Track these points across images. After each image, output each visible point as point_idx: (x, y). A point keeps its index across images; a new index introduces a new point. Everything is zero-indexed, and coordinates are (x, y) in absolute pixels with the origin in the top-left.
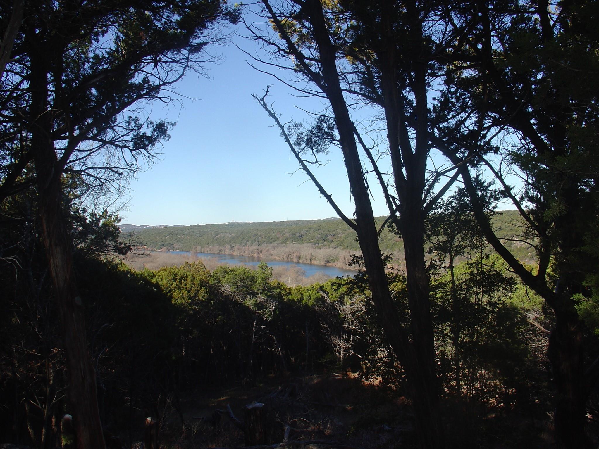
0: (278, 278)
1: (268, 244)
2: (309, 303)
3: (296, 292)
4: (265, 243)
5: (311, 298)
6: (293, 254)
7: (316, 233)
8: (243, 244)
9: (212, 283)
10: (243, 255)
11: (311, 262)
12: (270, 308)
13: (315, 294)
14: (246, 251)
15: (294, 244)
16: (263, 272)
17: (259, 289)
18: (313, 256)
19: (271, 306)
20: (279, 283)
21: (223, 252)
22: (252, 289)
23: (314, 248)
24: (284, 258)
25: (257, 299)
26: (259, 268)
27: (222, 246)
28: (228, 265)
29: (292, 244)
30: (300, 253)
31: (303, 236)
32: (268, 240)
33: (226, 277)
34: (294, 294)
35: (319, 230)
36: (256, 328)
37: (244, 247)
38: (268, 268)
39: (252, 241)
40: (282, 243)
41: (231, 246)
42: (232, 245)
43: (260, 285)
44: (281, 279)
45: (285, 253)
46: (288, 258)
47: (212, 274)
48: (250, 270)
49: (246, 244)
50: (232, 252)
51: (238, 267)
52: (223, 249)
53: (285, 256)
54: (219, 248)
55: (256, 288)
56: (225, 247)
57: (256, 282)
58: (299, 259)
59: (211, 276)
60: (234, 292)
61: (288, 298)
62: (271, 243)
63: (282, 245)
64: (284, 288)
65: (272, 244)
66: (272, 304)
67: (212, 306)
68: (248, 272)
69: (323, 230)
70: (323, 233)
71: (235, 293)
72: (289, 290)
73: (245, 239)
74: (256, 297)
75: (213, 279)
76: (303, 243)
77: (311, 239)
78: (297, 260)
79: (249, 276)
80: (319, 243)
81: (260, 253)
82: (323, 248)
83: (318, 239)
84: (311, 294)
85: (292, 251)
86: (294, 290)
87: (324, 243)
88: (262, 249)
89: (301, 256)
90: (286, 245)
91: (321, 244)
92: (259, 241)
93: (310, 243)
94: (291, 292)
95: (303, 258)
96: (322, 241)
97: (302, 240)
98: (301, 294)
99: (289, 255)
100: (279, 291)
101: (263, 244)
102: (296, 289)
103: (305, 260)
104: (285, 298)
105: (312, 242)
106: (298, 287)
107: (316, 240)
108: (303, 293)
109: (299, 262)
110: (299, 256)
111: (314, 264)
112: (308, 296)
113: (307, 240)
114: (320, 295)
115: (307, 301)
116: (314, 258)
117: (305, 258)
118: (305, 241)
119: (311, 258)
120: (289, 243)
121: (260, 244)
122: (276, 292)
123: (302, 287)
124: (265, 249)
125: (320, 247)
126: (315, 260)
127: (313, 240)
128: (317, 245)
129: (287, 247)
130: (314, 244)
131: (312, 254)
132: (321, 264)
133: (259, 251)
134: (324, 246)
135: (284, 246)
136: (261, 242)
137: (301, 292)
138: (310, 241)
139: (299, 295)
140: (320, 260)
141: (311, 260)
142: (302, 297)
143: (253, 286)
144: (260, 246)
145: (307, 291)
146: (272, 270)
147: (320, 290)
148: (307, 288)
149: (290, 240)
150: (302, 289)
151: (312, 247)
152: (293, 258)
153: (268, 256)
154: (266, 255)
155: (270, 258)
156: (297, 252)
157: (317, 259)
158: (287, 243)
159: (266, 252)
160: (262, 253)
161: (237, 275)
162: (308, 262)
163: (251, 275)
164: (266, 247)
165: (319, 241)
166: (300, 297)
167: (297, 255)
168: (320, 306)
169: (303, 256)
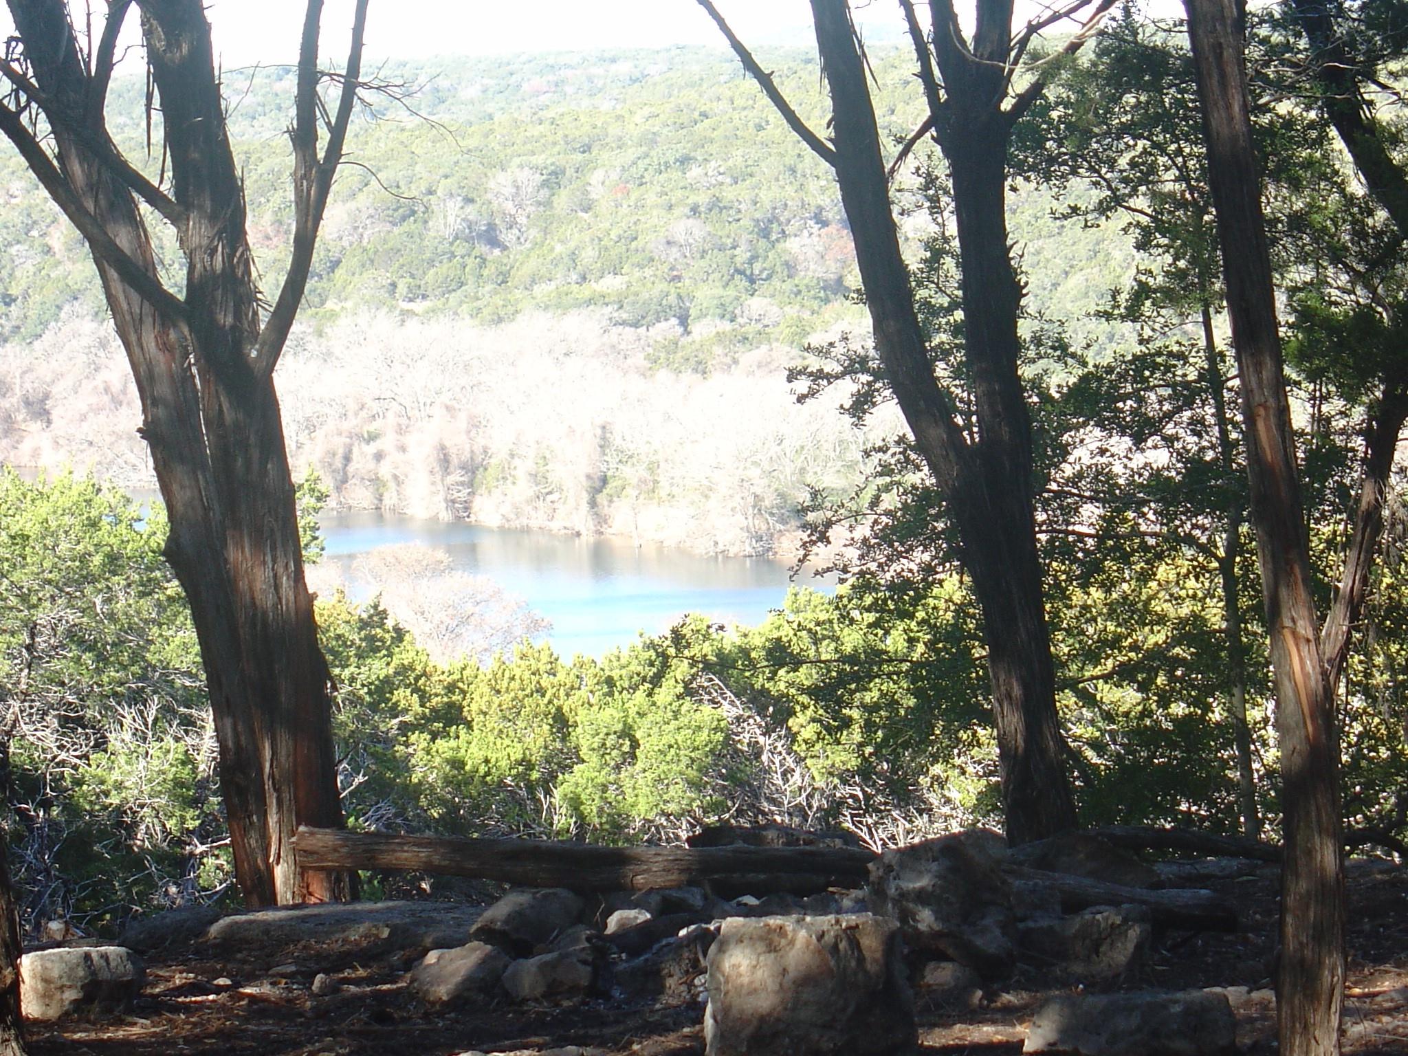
3: (506, 698)
5: (635, 744)
6: (400, 430)
7: (651, 198)
11: (601, 520)
15: (412, 324)
18: (627, 458)
23: (639, 359)
29: (383, 324)
30: (475, 424)
31: (508, 237)
34: (494, 722)
35: (685, 161)
45: (311, 427)
53: (315, 451)
58: (463, 494)
61: (445, 754)
69: (737, 158)
70: (729, 194)
72: (451, 688)
76: (511, 309)
77: (599, 265)
78: (449, 497)
79: (129, 547)
80: (693, 312)
81: (25, 421)
82: (728, 360)
83: (672, 269)
84: (638, 713)
85: (388, 395)
86: (493, 682)
87: (746, 312)
88: (48, 379)
89: (485, 452)
90: (321, 336)
91: (706, 315)
92: (14, 291)
93: (592, 307)
94: (465, 703)
95: (510, 479)
96: (720, 291)
97: (501, 278)
98: (555, 722)
99: (355, 450)
100: (373, 677)
101: (53, 324)
102: (507, 675)
103: (529, 502)
104: (411, 750)
105: (607, 300)
106: (527, 663)
107: (655, 275)
108: (566, 709)
109: (473, 518)
110: (472, 459)
111: (637, 544)
112: (615, 733)
113: (559, 274)
114: (715, 723)
115: (603, 773)
116: (635, 481)
117: (530, 474)
118: (535, 287)
119: (604, 481)
120: (349, 305)
121: (26, 317)
122: (352, 679)
123: (557, 660)
124: (87, 377)
125: (701, 356)
126: (642, 497)
127: (619, 277)
128: (668, 328)
129: (329, 354)
130: (636, 325)
131: (608, 435)
132: (716, 543)
133: (12, 396)
134: (748, 345)
135: (299, 349)
136: (38, 298)
137: (555, 701)
138: (586, 291)
139: (537, 730)
140: (703, 500)
141: (602, 498)
142: (558, 745)
143: (161, 635)
144: (18, 348)
145: (606, 689)
146: (319, 505)
147: (717, 681)
148: (599, 665)
149: (365, 275)
150: (561, 676)
151: (611, 357)
152: (395, 477)
153: (112, 463)
154: (91, 443)
155: (138, 484)
156: (448, 408)
157: (672, 485)
158: (333, 315)
159: (98, 410)
160: (52, 426)
161: (28, 537)
162: (568, 525)
163: (142, 542)
164: (92, 357)
165: (687, 282)
166: (546, 748)
167: (448, 444)
168: (716, 818)
169: (512, 456)
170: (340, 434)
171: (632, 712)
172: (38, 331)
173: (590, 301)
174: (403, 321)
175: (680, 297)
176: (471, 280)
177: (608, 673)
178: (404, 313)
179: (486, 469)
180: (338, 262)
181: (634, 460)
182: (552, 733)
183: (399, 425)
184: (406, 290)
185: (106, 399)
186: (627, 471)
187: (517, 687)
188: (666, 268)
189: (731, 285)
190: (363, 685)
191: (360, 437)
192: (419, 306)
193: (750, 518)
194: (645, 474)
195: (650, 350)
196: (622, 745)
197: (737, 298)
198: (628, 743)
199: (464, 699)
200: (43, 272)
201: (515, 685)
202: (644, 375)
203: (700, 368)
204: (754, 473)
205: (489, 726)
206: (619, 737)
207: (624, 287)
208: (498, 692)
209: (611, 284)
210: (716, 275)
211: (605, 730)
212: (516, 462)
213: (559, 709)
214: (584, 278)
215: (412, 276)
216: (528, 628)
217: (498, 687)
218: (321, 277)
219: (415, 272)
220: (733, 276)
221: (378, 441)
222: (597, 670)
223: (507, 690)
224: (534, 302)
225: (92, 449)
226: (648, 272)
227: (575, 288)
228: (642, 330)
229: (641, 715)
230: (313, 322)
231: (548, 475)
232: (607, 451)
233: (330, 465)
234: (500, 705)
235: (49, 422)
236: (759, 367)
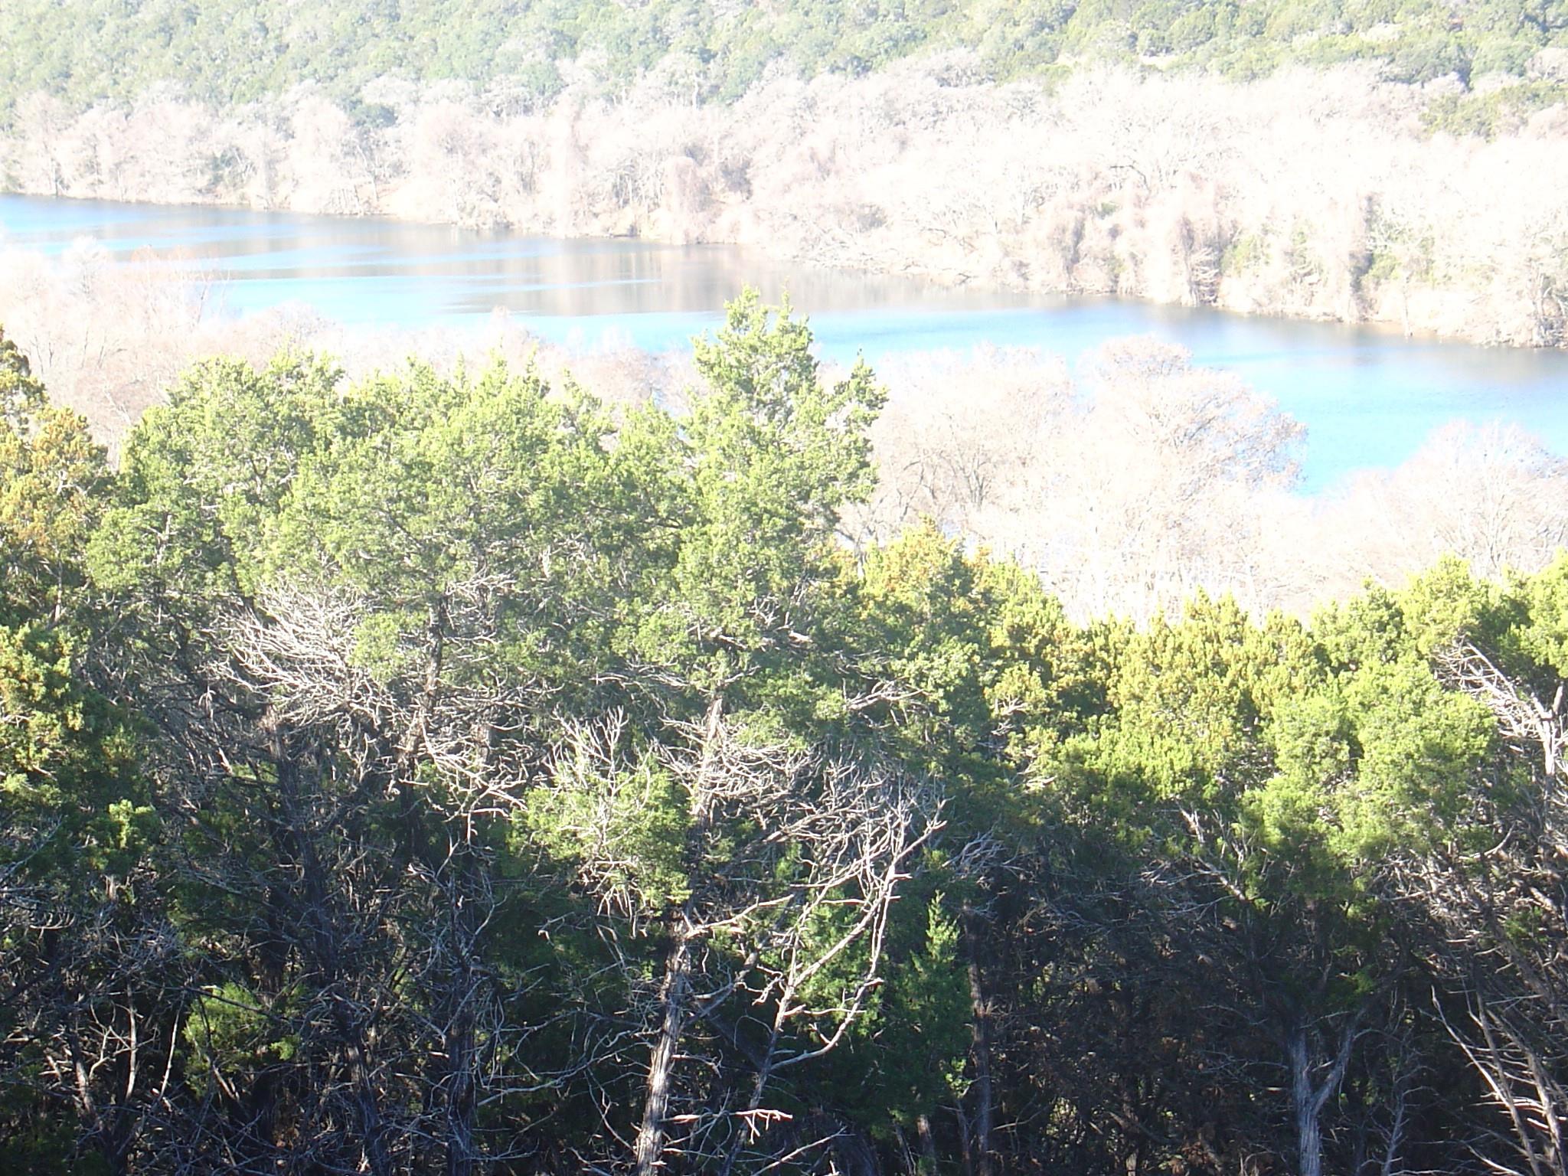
0: (954, 512)
1: (824, 79)
2: (1335, 821)
3: (1169, 677)
4: (790, 63)
5: (1357, 751)
6: (1139, 203)
8: (504, 87)
9: (128, 575)
10: (505, 228)
11: (1366, 304)
12: (852, 888)
13: (1418, 707)
14: (544, 179)
15: (1154, 80)
16: (754, 435)
17: (711, 647)
18: (1394, 233)
19: (853, 852)
20: (960, 575)
21: (255, 189)
22: (620, 648)
23: (1412, 120)
24: (1029, 254)
25: (680, 767)
26: (707, 383)
27: (245, 109)
28: (327, 350)
29: (1120, 80)
30: (1223, 195)
32: (819, 33)
33: (298, 491)
34: (1150, 710)
36: (668, 1128)
37: (520, 122)
38: (827, 380)
39: (623, 44)
40: (996, 73)
41: (352, 104)
42: (371, 96)
43: (716, 601)
44: (985, 518)
45: (1039, 199)
46: (1073, 261)
47: (119, 463)
48: (595, 403)
49: (550, 87)
50: (370, 189)
51: (445, 373)
52: (254, 141)
53: (1043, 226)
54: (202, 134)
55: (666, 632)
56: (283, 127)
57: (671, 557)
58: (1208, 274)
59: (100, 487)
60: (401, 690)
61: (1077, 757)
62: (863, 66)
63: (1007, 89)
64: (1018, 634)
65: (873, 85)
66: (867, 828)
67: (120, 866)
68: (562, 432)
71: (404, 700)
73: (531, 21)
74: (671, 738)
75: (132, 518)
76: (1267, 64)
77: (1368, 12)
78: (1193, 279)
79: (588, 478)
80: (1476, 66)
81: (723, 190)
82: (1516, 120)
83: (1452, 16)
84: (1362, 704)
85: (1126, 162)
86: (1150, 654)
87: (1538, 65)
88: (749, 145)
89: (1235, 227)
90: (1051, 95)
91: (1490, 70)
92: (714, 46)
93: (1359, 61)
94: (1110, 683)
95: (1263, 259)
96: (1506, 41)
97: (1255, 28)
98: (1240, 712)
99: (1088, 225)
100: (952, 674)
101: (755, 82)
102: (1170, 644)
103: (1284, 284)
104: (1029, 753)
105: (1376, 52)
106: (1202, 624)
107: (1433, 24)
108: (1256, 694)
109: (1220, 303)
110: (1219, 235)
111: (1407, 333)
112: (1327, 733)
113: (1323, 23)
114: (1476, 721)
115: (1310, 793)
116: (1405, 260)
117: (1286, 253)
118: (1295, 38)
119: (1371, 260)
120: (1083, 60)
121: (725, 75)
122: (921, 677)
123: (1244, 619)
124: (792, 143)
125: (1484, 117)
126: (1413, 279)
127: (1391, 26)
128: (1447, 84)
129: (1061, 115)
130: (1409, 80)
131: (1376, 208)
132: (1498, 332)
133: (709, 165)
134: (1538, 103)
135: (1027, 111)
136: (739, 54)
137: (1241, 683)
138: (1353, 42)
139: (1214, 725)
140: (1485, 282)
141: (1367, 280)
142: (1244, 744)
143: (632, 612)
144: (717, 110)
145: (1314, 664)
146: (872, 413)
147: (1480, 655)
148: (1306, 628)
149: (1101, 25)
150: (1250, 645)
151: (1381, 118)
152: (1133, 256)
153: (818, 239)
154: (796, 218)
155: (846, 264)
156: (1194, 178)
157: (1448, 264)
158: (1066, 72)
159: (803, 180)
160: (753, 198)
161: (431, 465)
162: (1328, 311)
163: (608, 470)
164: (797, 120)
165: (1470, 30)
166: (1227, 748)
167: (1192, 218)
168: (1478, 856)
169: (1266, 232)
170: (1071, 207)
171: (1353, 702)
172: (740, 91)
173: (1357, 54)
174: (1144, 78)
175: (1460, 48)
176: (1222, 31)
177: (1318, 640)
178: (1144, 68)
179: (1235, 247)
180: (1073, 11)
181: (1406, 237)
182: (1235, 730)
183: (1138, 197)
184: (1148, 42)
185: (812, 167)
186: (1396, 249)
187: (1185, 661)
188: (1445, 15)
189: (1521, 34)
190: (937, 686)
191: (1093, 210)
192: (1162, 61)
193: (1539, 303)
194: (1417, 253)
195: (1426, 110)
196: (1337, 751)
197: (1527, 49)
198: (1347, 748)
199: (1108, 677)
200: (745, 25)
201: (1182, 659)
202: (1417, 138)
203: (1484, 129)
204: (1544, 250)
205: (1145, 718)
206: (1333, 739)
207: (1397, 37)
208: (1158, 668)
209: (1382, 34)
210: (1504, 23)
211: (1313, 730)
212: (1270, 238)
213: (1247, 693)
214: (1351, 27)
215: (1155, 27)
216: (1278, 434)
217: (1157, 662)
218: (1052, 28)
219: (1158, 22)
220: (1522, 23)
221: (1114, 215)
222: (1303, 636)
223: (1171, 666)
224: (1293, 55)
225: (798, 224)
226: (1425, 20)
227: (1340, 38)
228: (1416, 86)
229: (1366, 707)
230: (1043, 80)
231: (1306, 253)
232: (1374, 226)
233: (1060, 242)
234: (1159, 688)
235: (750, 192)
236: (1552, 127)
